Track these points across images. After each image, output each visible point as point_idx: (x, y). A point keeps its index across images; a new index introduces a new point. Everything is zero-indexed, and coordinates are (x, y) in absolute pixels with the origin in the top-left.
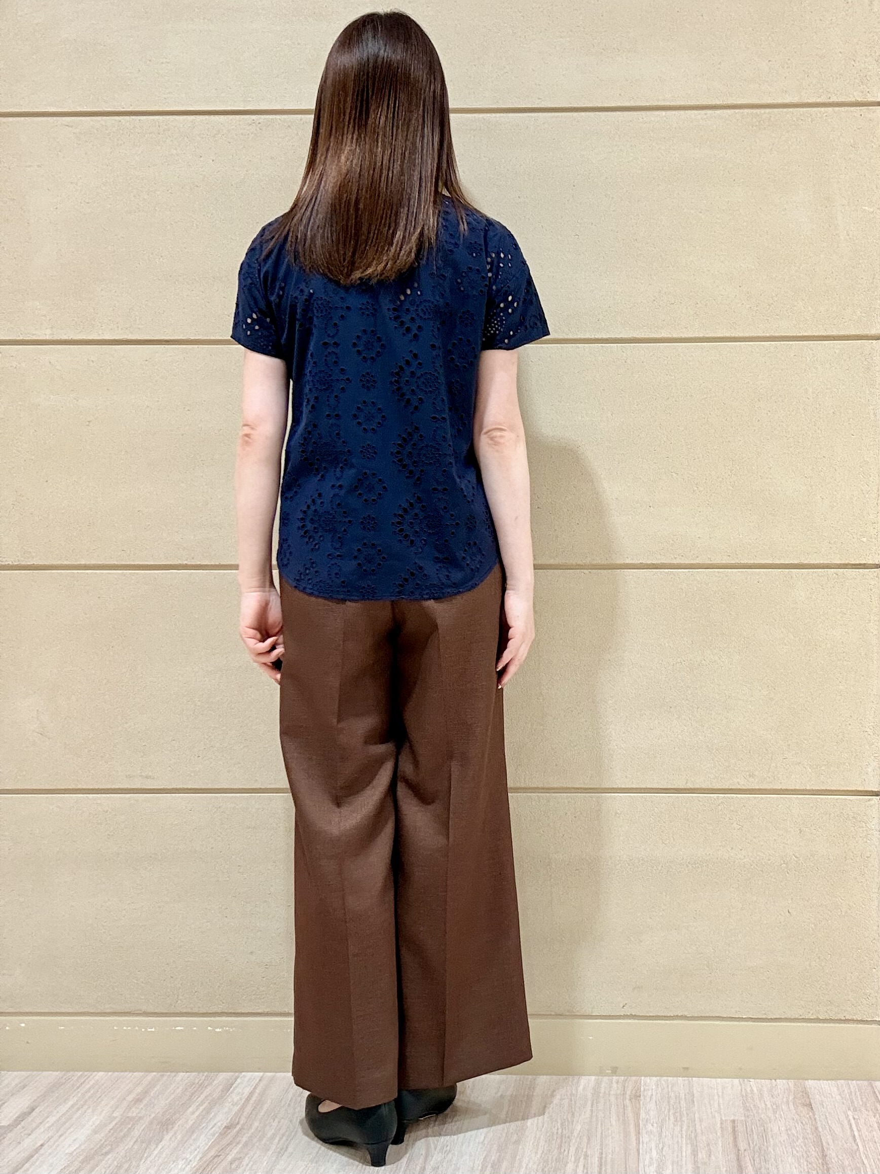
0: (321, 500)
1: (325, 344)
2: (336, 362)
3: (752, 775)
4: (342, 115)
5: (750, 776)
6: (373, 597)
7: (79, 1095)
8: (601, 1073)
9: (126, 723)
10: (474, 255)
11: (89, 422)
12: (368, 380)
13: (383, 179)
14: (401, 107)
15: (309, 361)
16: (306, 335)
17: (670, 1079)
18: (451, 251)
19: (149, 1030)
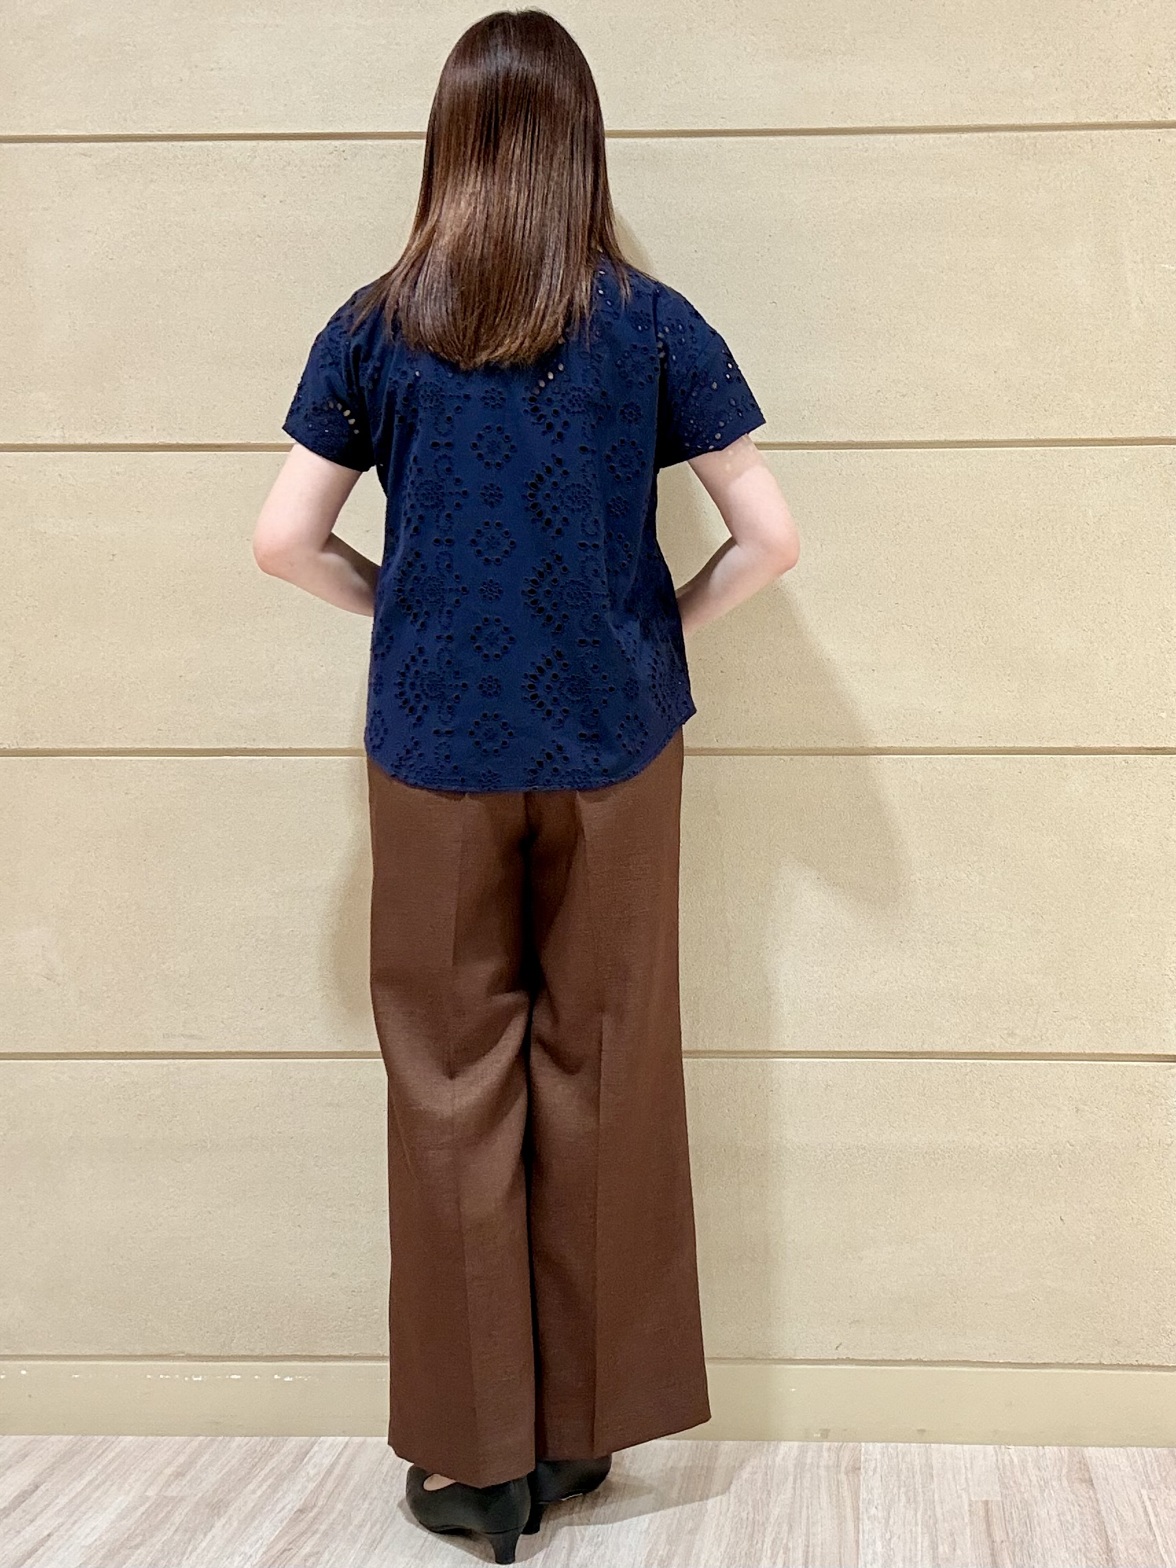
0: (424, 658)
1: (435, 444)
2: (449, 470)
3: (1012, 1034)
4: (462, 148)
5: (1009, 1035)
6: (495, 787)
7: (100, 1467)
8: (806, 1437)
9: (164, 963)
10: (640, 328)
11: (113, 555)
12: (491, 494)
13: (517, 228)
14: (541, 137)
15: (411, 468)
16: (409, 432)
17: (900, 1445)
18: (609, 323)
19: (195, 1379)
